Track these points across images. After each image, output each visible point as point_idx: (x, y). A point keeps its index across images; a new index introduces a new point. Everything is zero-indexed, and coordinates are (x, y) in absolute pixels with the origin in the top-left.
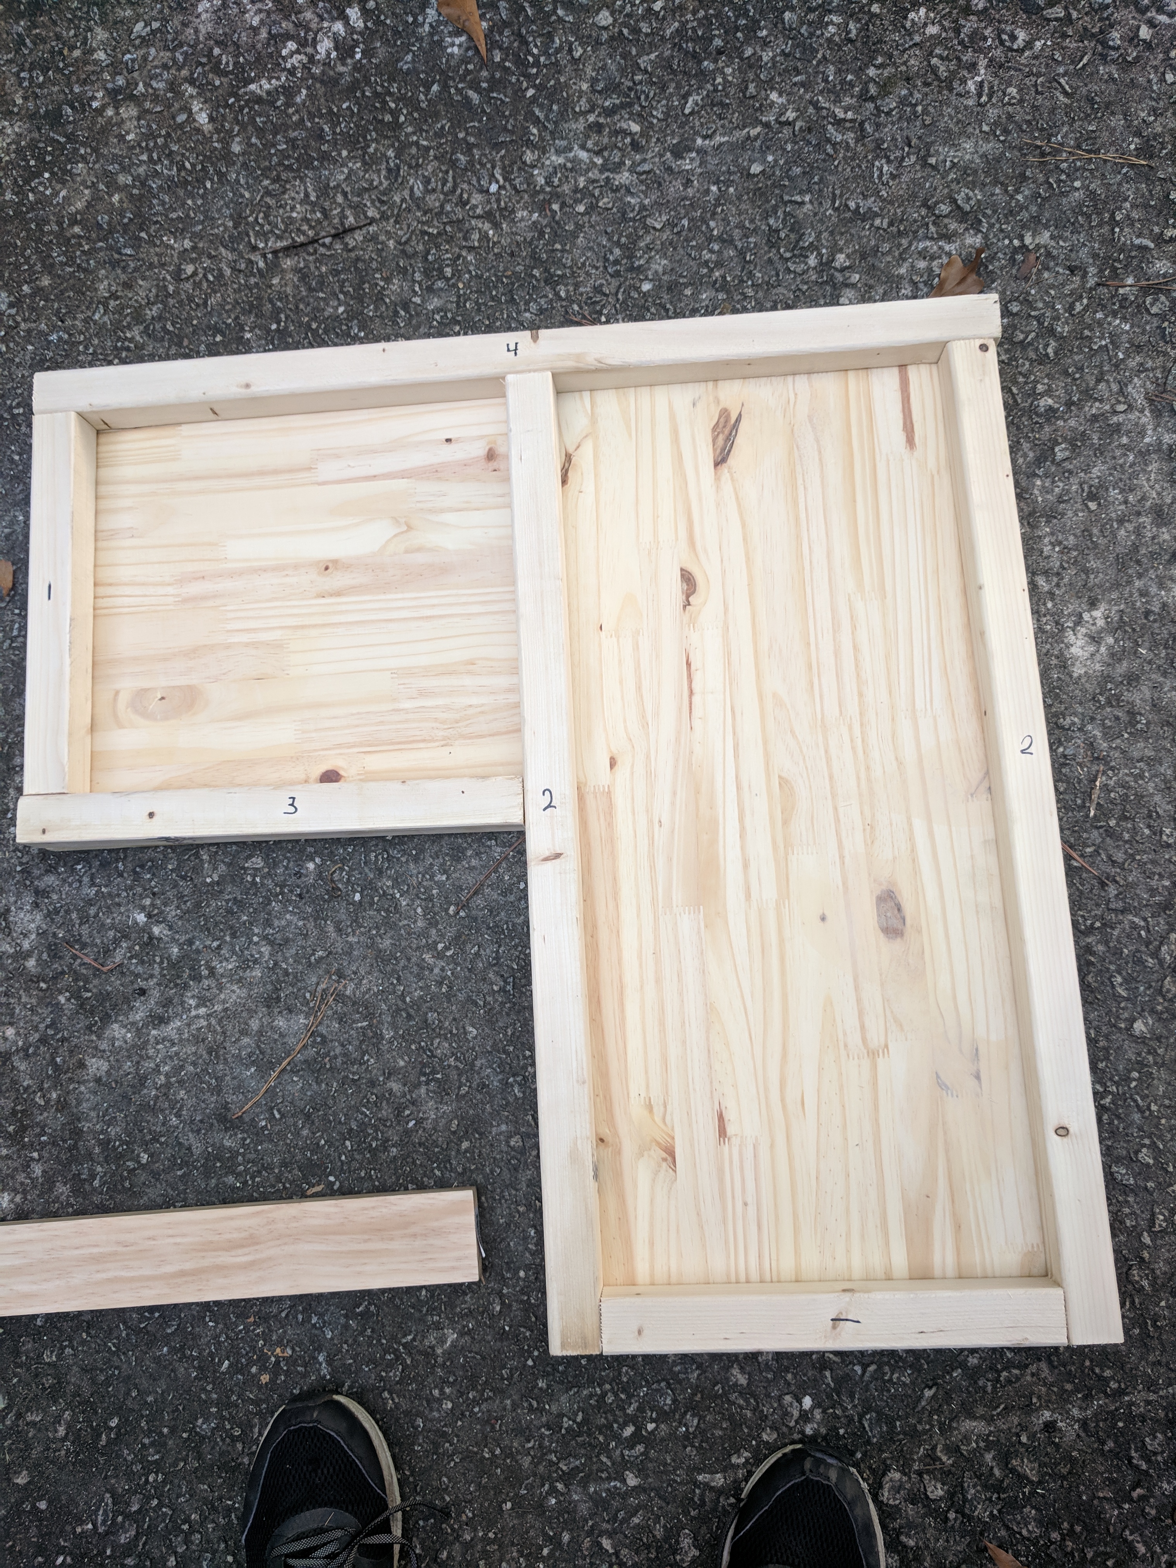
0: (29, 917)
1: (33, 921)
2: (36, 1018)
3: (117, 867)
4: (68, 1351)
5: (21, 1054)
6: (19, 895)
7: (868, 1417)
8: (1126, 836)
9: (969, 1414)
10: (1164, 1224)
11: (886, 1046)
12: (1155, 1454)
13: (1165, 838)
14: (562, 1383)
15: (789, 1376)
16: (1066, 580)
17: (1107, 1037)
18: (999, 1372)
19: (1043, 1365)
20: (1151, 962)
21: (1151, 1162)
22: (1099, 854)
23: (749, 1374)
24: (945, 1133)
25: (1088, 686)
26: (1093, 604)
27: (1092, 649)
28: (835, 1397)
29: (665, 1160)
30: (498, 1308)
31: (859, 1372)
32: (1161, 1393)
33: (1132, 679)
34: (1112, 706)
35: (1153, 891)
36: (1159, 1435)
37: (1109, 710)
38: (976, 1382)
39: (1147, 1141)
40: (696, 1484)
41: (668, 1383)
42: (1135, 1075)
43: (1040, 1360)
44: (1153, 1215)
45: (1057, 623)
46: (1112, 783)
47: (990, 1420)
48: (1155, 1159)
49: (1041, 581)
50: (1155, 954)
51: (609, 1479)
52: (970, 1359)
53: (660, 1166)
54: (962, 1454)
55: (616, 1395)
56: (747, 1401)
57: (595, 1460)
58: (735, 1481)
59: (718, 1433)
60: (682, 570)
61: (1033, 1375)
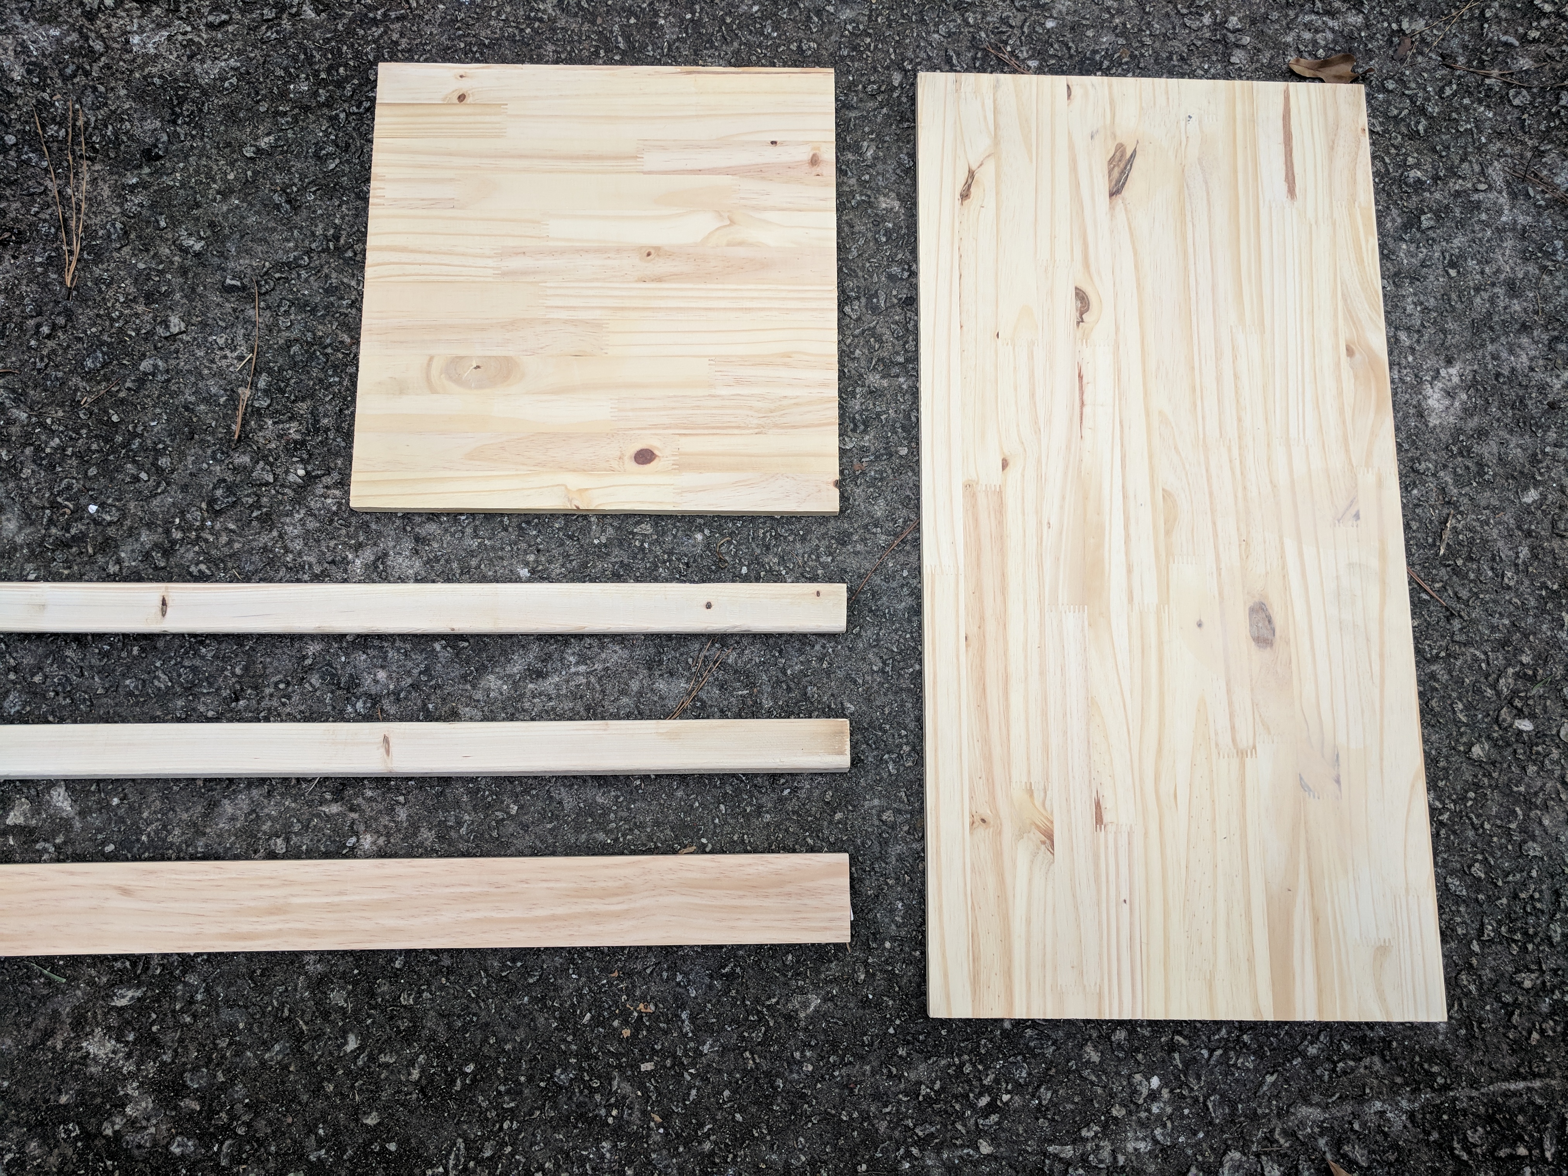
0: (407, 562)
1: (412, 567)
2: (410, 664)
3: (502, 521)
4: (426, 995)
5: (392, 698)
6: (398, 540)
7: (1212, 1098)
8: (1472, 576)
9: (1306, 1101)
10: (1492, 934)
11: (1255, 747)
12: (1475, 1146)
13: (1506, 580)
14: (921, 1052)
15: (1140, 1057)
16: (1426, 338)
17: (1447, 758)
18: (1335, 1064)
19: (1376, 1059)
20: (1489, 692)
21: (1483, 876)
22: (1446, 590)
23: (1102, 1052)
24: (1307, 834)
25: (1442, 436)
26: (1449, 362)
27: (1447, 402)
28: (1183, 1078)
29: (1043, 842)
30: (862, 977)
31: (1206, 1056)
32: (1482, 1090)
33: (1482, 434)
34: (1463, 456)
35: (1494, 628)
36: (1479, 1128)
37: (1460, 459)
38: (1313, 1071)
39: (1480, 857)
40: (1045, 1154)
41: (1024, 1057)
42: (1471, 795)
43: (1373, 1054)
44: (1482, 925)
45: (1416, 376)
46: (1460, 526)
47: (1326, 1107)
48: (1486, 873)
49: (1403, 336)
50: (1494, 686)
51: (962, 1146)
52: (1310, 1049)
53: (1038, 848)
54: (1298, 1138)
55: (974, 1066)
56: (1098, 1076)
57: (950, 1127)
58: (1082, 1155)
59: (1069, 1107)
60: (1076, 288)
61: (1366, 1067)
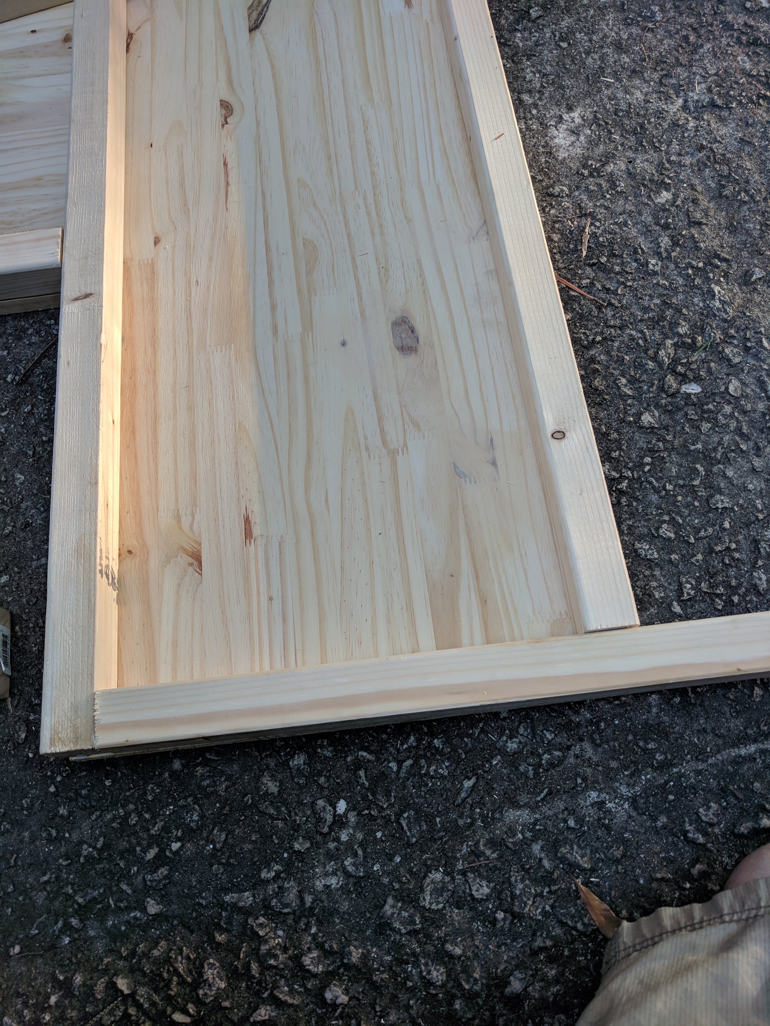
7: (405, 815)
8: (617, 269)
9: (513, 803)
10: (692, 592)
11: (405, 445)
12: (712, 825)
13: (651, 267)
14: (84, 808)
15: (322, 780)
16: (547, 95)
17: (617, 431)
18: (540, 756)
19: (586, 745)
20: (651, 365)
21: (673, 536)
22: (594, 285)
23: (280, 781)
24: (466, 516)
25: (572, 165)
26: (570, 109)
27: (573, 138)
28: (371, 797)
29: (191, 565)
30: (23, 736)
31: (395, 769)
32: (710, 761)
33: (609, 157)
34: (594, 177)
35: (645, 309)
36: (712, 804)
37: (591, 180)
38: (517, 769)
39: (666, 518)
40: (222, 906)
41: (196, 798)
42: (648, 460)
43: (581, 740)
44: (680, 585)
45: (541, 124)
46: (599, 232)
47: (534, 808)
48: (676, 533)
49: (526, 97)
50: (654, 359)
51: (129, 909)
52: (509, 744)
53: (185, 571)
54: (507, 847)
55: (140, 815)
56: (278, 809)
57: (114, 889)
58: (264, 900)
59: (247, 847)
60: (221, 101)
61: (577, 756)
